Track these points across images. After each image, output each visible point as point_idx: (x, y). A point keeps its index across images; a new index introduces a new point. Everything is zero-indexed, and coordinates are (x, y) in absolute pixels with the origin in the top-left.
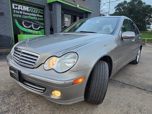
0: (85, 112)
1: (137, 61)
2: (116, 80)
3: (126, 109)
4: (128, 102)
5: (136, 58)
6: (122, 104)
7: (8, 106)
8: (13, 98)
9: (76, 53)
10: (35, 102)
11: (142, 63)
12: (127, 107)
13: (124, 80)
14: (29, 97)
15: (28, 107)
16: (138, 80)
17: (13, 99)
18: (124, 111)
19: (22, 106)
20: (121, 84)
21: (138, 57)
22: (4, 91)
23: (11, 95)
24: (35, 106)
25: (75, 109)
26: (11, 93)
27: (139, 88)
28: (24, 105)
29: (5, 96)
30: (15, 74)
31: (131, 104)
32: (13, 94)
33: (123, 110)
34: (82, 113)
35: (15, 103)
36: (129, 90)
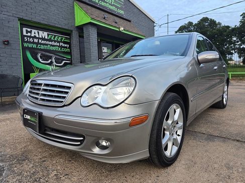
0: (156, 180)
1: (225, 102)
2: (196, 130)
3: (225, 172)
4: (224, 162)
5: (223, 98)
6: (216, 166)
7: (19, 177)
8: (26, 164)
9: (132, 76)
10: (66, 169)
11: (232, 106)
12: (225, 168)
13: (211, 131)
14: (54, 162)
15: (55, 177)
16: (233, 130)
17: (27, 167)
18: (223, 176)
19: (44, 176)
20: (206, 136)
21: (225, 96)
22: (12, 155)
23: (24, 160)
24: (67, 175)
25: (138, 176)
26: (23, 158)
27: (238, 141)
28: (48, 175)
29: (14, 162)
30: (33, 119)
31: (231, 164)
32: (27, 158)
33: (221, 174)
34: (150, 181)
35: (32, 172)
36: (221, 144)
